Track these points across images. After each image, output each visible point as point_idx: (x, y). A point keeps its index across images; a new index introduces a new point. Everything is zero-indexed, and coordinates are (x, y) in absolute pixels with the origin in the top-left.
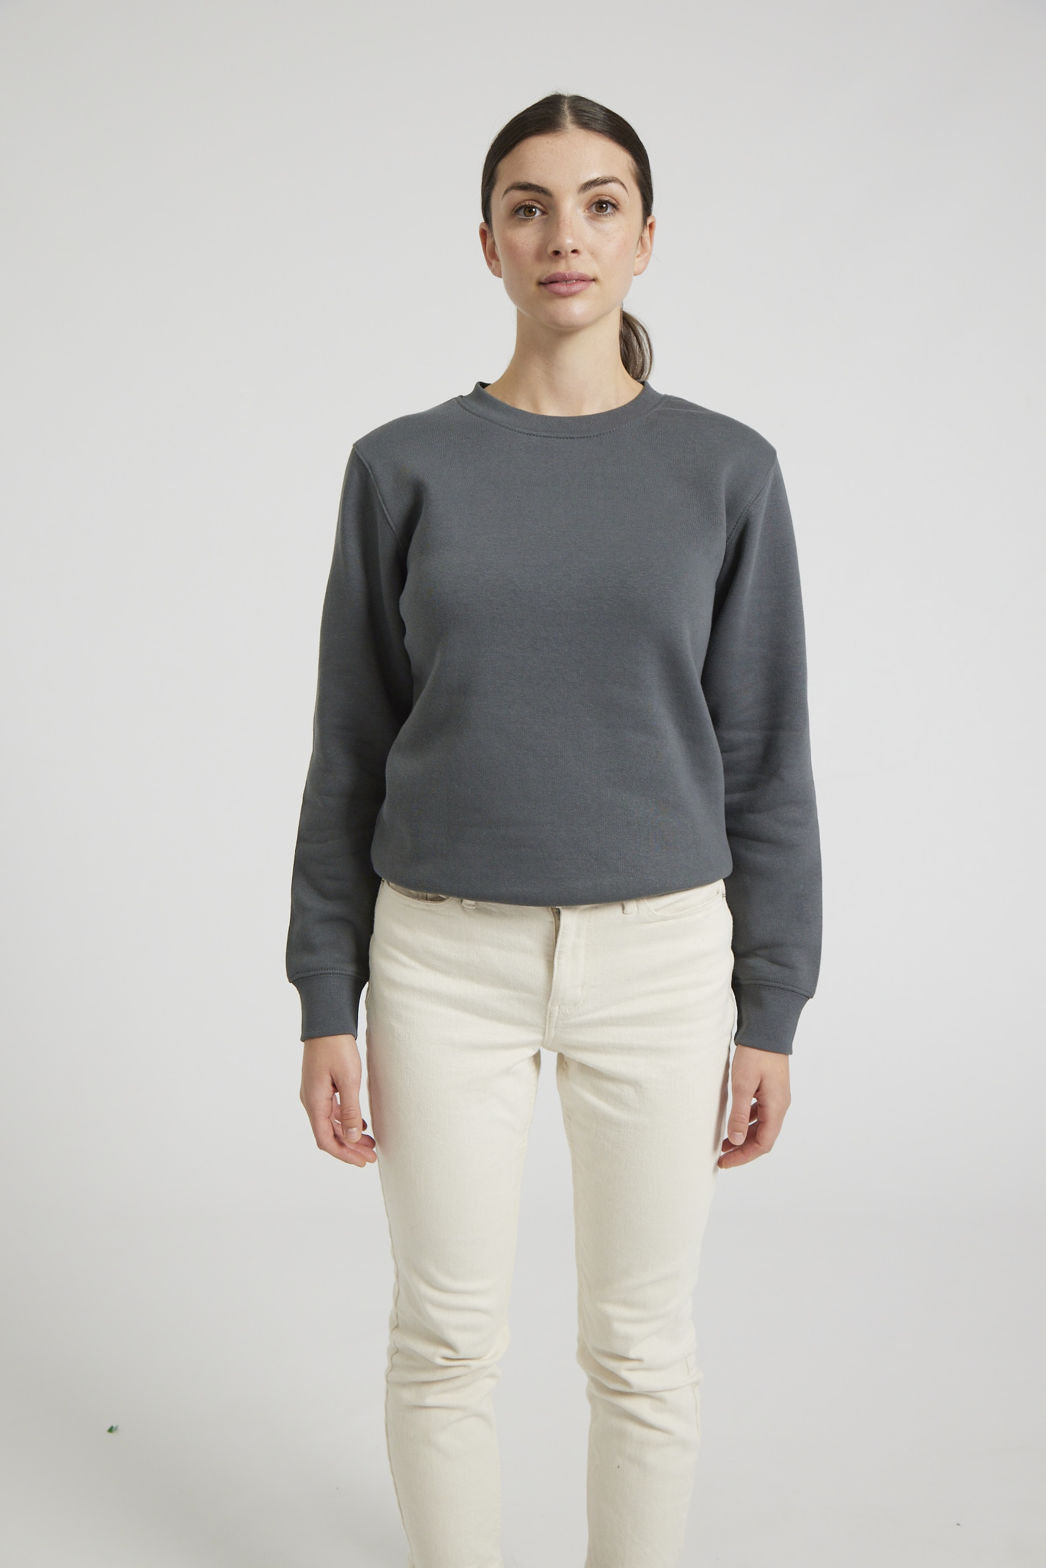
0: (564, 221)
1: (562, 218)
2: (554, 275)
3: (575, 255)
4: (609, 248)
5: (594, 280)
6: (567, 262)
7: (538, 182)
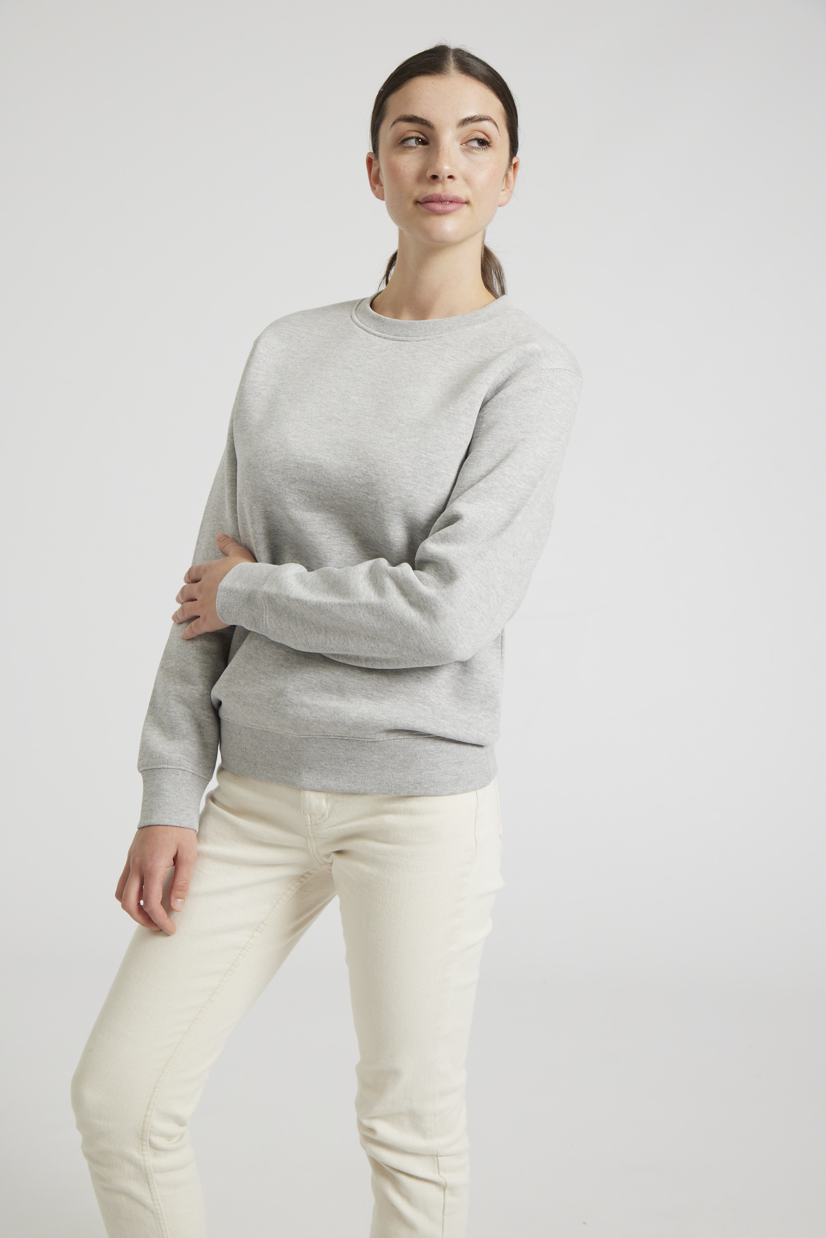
0: (444, 150)
1: (441, 148)
2: (431, 196)
3: (450, 180)
4: (481, 177)
5: (466, 203)
6: (443, 185)
7: (423, 115)
